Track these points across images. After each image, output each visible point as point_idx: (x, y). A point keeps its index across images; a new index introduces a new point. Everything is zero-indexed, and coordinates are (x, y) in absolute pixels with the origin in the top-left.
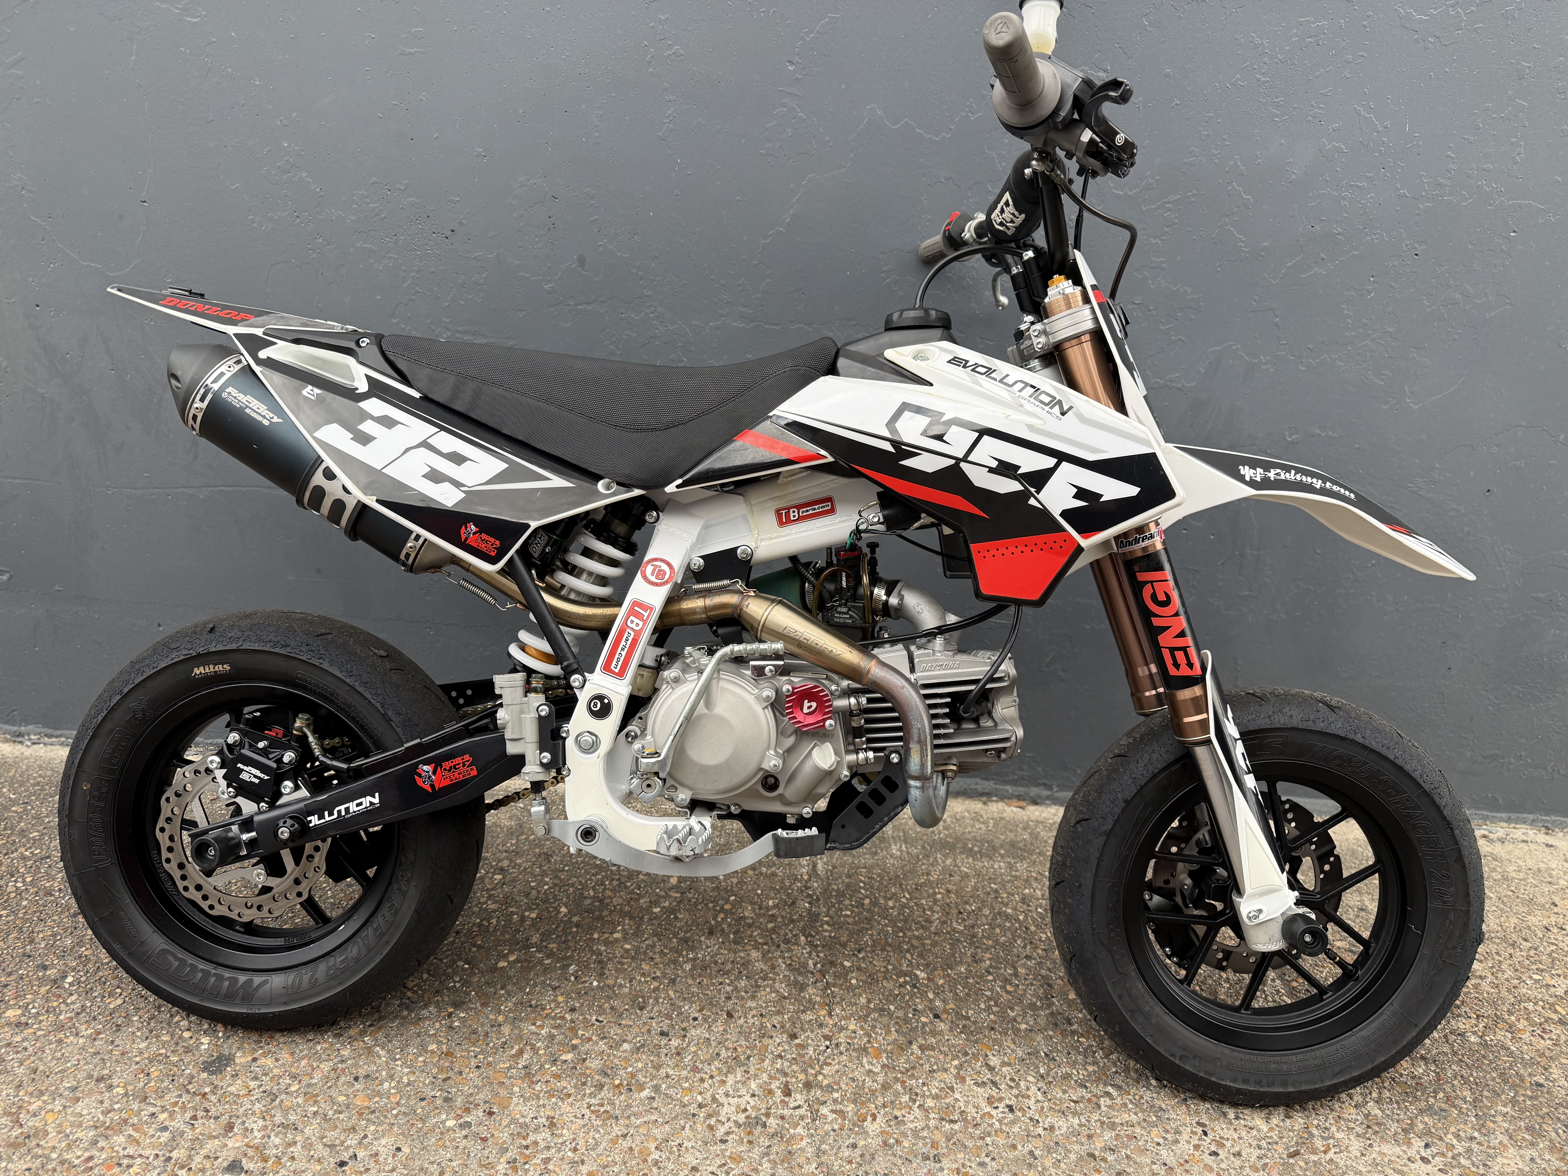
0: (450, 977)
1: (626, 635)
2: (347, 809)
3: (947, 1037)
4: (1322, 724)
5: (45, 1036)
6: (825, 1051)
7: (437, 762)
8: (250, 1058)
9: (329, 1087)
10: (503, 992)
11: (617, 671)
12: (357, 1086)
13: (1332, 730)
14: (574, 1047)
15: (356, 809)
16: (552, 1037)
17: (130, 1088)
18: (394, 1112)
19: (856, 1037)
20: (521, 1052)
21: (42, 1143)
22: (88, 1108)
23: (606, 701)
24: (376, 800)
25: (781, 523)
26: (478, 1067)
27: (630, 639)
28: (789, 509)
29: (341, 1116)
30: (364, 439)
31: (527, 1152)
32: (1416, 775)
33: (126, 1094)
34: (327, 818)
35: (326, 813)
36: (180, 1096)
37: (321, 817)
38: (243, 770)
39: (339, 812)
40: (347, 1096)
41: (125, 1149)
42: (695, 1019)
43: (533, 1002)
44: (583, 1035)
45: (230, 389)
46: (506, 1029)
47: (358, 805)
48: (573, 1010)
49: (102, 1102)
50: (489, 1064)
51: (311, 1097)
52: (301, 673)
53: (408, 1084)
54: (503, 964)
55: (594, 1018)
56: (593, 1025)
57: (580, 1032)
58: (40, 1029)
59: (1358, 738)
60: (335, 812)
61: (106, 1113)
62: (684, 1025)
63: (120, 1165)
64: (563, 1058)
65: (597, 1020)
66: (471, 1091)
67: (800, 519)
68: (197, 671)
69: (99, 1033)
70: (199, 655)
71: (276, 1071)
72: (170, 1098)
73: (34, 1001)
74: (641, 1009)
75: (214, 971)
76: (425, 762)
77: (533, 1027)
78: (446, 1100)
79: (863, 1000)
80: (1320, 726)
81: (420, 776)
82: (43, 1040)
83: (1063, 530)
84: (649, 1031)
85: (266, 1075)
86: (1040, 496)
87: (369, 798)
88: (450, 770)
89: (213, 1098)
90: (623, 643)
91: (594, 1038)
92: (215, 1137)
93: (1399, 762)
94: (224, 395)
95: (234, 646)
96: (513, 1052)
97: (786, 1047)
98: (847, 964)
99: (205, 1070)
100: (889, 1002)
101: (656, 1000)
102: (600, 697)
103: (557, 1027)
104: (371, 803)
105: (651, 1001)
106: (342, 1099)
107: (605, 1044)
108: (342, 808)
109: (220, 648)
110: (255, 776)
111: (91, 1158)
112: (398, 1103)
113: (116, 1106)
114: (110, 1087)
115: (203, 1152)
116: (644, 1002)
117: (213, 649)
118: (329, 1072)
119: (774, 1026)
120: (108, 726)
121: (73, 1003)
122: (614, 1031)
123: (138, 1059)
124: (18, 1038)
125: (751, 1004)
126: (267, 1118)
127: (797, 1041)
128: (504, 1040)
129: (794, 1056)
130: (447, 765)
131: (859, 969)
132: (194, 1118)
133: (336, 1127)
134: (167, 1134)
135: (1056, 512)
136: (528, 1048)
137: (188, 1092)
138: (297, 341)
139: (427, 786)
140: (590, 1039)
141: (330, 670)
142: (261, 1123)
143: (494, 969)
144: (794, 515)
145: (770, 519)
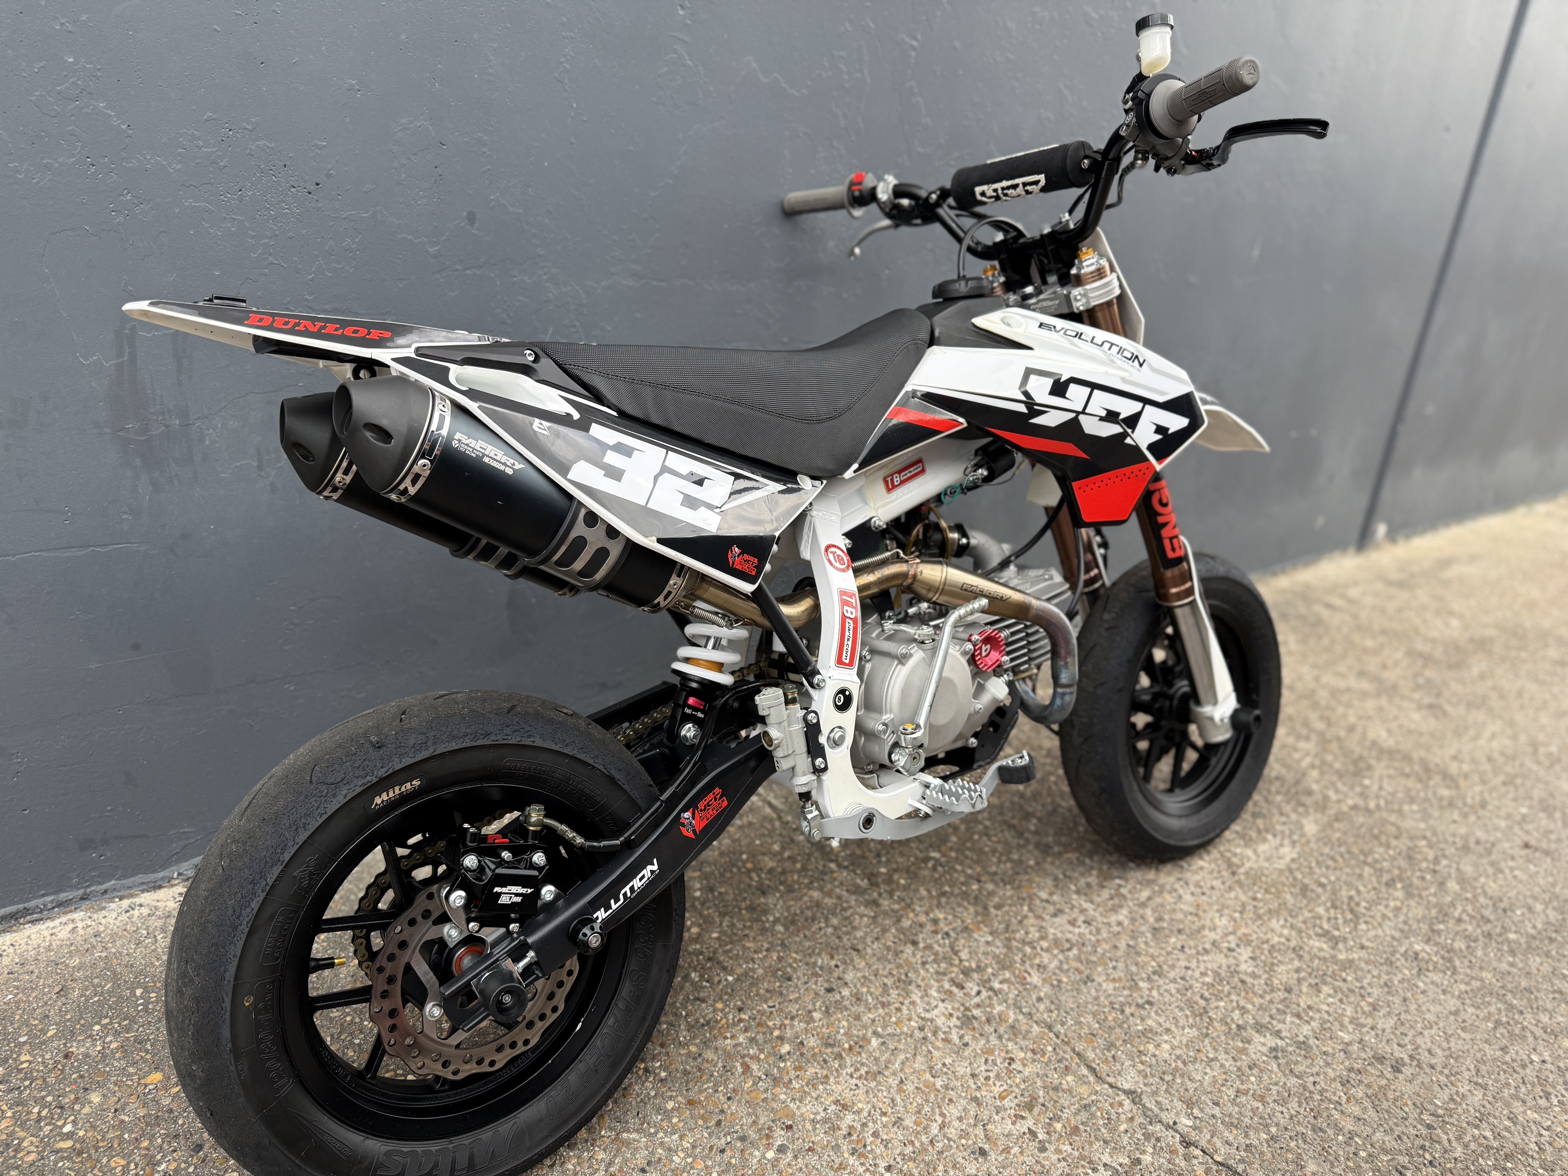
3: (1001, 893)
7: (694, 805)
10: (664, 1026)
14: (781, 1038)
15: (640, 884)
16: (752, 1040)
19: (951, 922)
20: (746, 1066)
23: (847, 693)
24: (655, 867)
25: (889, 490)
26: (730, 1098)
27: (851, 628)
28: (892, 475)
30: (616, 474)
34: (614, 907)
35: (612, 901)
37: (608, 907)
38: (501, 893)
39: (625, 894)
42: (837, 966)
43: (702, 1021)
44: (774, 1025)
45: (457, 435)
46: (710, 1055)
47: (641, 879)
48: (741, 1009)
50: (735, 1090)
52: (513, 760)
53: (694, 1146)
55: (765, 1006)
56: (771, 1013)
57: (770, 1024)
60: (621, 897)
62: (836, 975)
64: (784, 1051)
65: (770, 1007)
66: (750, 1121)
67: (902, 482)
68: (378, 800)
74: (789, 980)
76: (684, 810)
77: (729, 1041)
78: (743, 1139)
79: (924, 892)
81: (683, 826)
83: (1147, 460)
84: (817, 994)
87: (649, 868)
88: (704, 811)
90: (847, 633)
91: (786, 1022)
94: (455, 443)
95: (422, 756)
96: (740, 1070)
97: (920, 954)
101: (791, 967)
102: (842, 691)
103: (747, 1030)
104: (652, 872)
105: (788, 970)
107: (800, 1021)
108: (627, 889)
109: (408, 762)
116: (784, 973)
119: (894, 942)
120: (269, 910)
122: (793, 1008)
127: (921, 945)
128: (720, 1065)
129: (932, 957)
130: (701, 805)
135: (1144, 447)
136: (747, 1059)
138: (468, 362)
139: (690, 833)
140: (784, 1025)
144: (897, 480)
145: (882, 487)
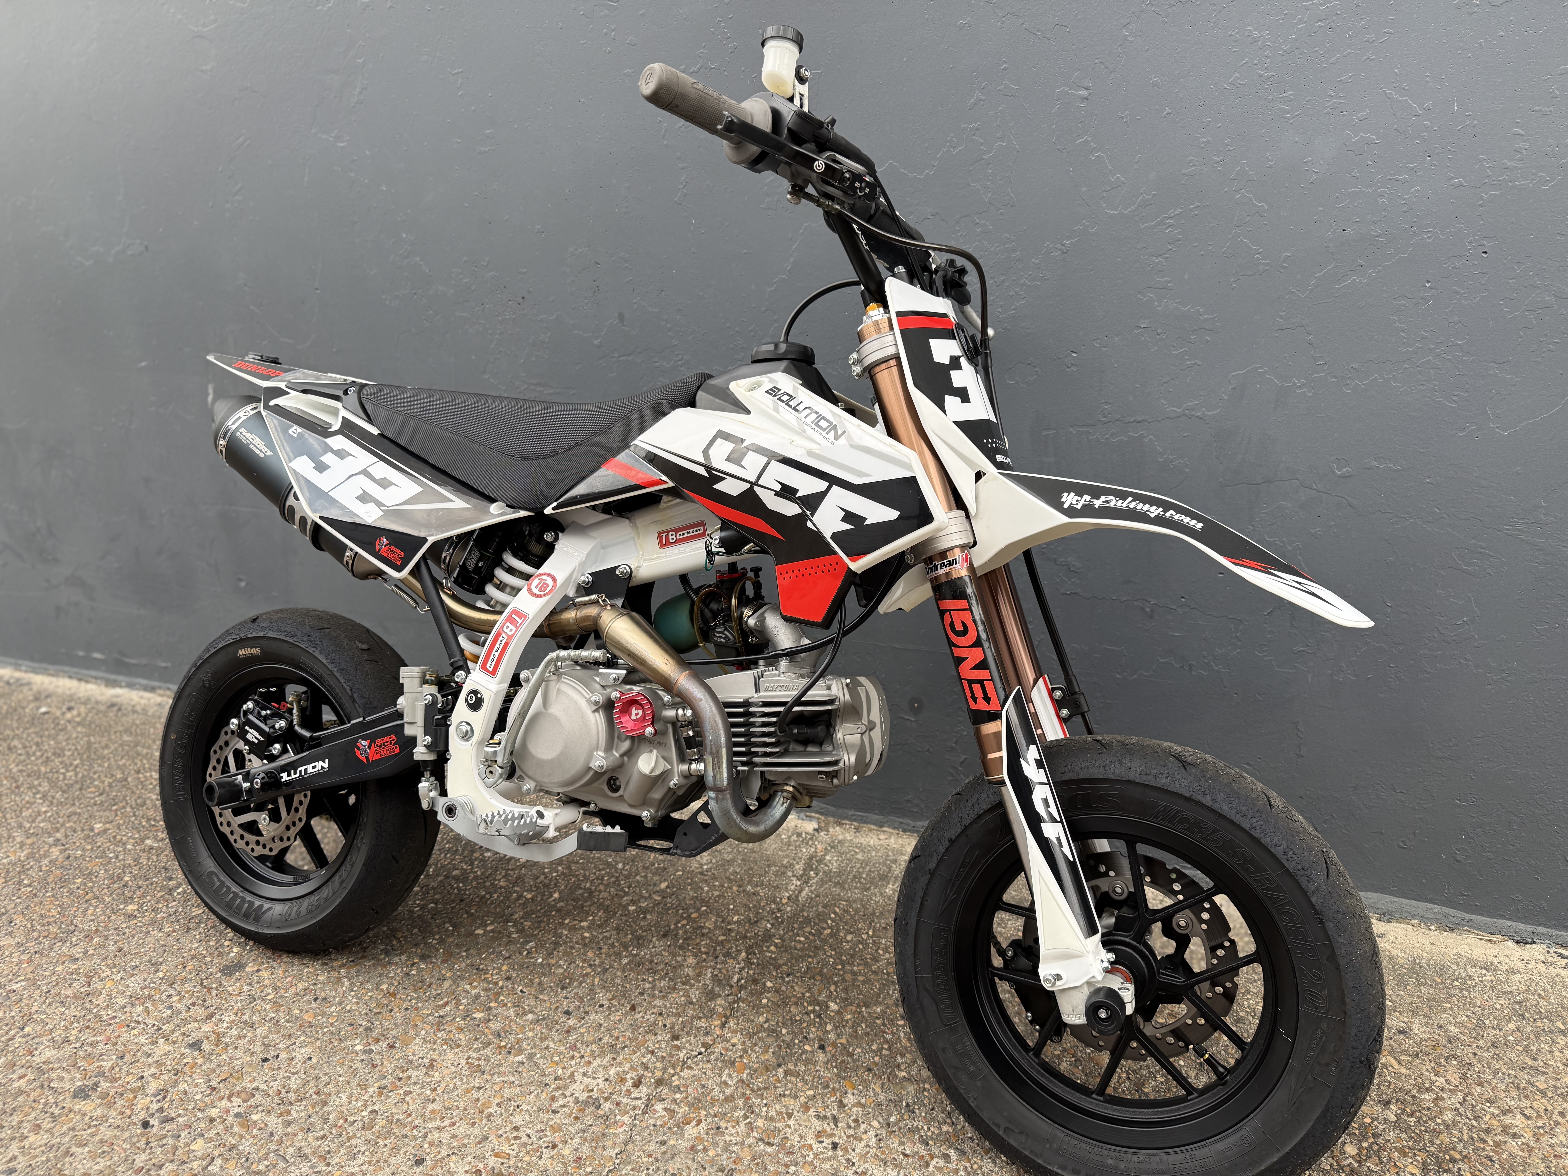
0: (433, 934)
1: (501, 638)
2: (306, 770)
3: (818, 1068)
4: (1164, 781)
5: (141, 927)
6: (696, 1056)
7: (372, 738)
8: (256, 969)
9: (294, 1002)
10: (464, 954)
11: (491, 670)
12: (314, 1005)
13: (1176, 787)
14: (489, 1009)
15: (312, 771)
16: (477, 997)
17: (168, 974)
18: (325, 1030)
19: (732, 1050)
20: (446, 1004)
21: (94, 1000)
22: (134, 984)
23: (479, 696)
24: (326, 765)
25: (662, 546)
26: (407, 1009)
27: (504, 642)
28: (668, 532)
29: (288, 1025)
30: (321, 467)
31: (398, 1083)
32: (1278, 851)
33: (163, 978)
34: (293, 776)
35: (293, 772)
36: (195, 987)
37: (289, 774)
38: (248, 732)
39: (301, 771)
40: (301, 1011)
41: (138, 1016)
42: (602, 1006)
43: (482, 967)
44: (503, 1000)
45: (242, 430)
46: (446, 984)
48: (508, 979)
49: (145, 980)
50: (417, 1009)
51: (277, 1005)
52: (303, 658)
53: (349, 1011)
54: (480, 931)
55: (520, 988)
56: (516, 994)
57: (502, 998)
58: (141, 922)
59: (1207, 800)
60: (298, 771)
61: (142, 989)
62: (589, 1009)
63: (128, 1026)
64: (475, 1015)
65: (521, 991)
66: (389, 1026)
67: (678, 541)
68: (241, 652)
69: (174, 931)
70: (241, 640)
71: (266, 982)
72: (188, 987)
73: (149, 901)
74: (562, 989)
75: (241, 894)
76: (364, 738)
77: (469, 987)
79: (762, 1019)
80: (1162, 782)
81: (359, 748)
82: (138, 929)
83: (834, 552)
84: (557, 1008)
85: (258, 983)
86: (813, 519)
87: (321, 763)
88: (380, 747)
89: (214, 993)
90: (497, 646)
91: (509, 1005)
92: (197, 1021)
93: (1257, 833)
94: (238, 434)
95: (261, 634)
97: (663, 1046)
98: (769, 984)
99: (221, 971)
100: (784, 1025)
101: (581, 983)
102: (475, 692)
103: (486, 990)
104: (323, 768)
105: (575, 984)
106: (296, 1012)
107: (515, 1011)
108: (303, 768)
109: (254, 635)
110: (256, 738)
111: (115, 1017)
112: (332, 1024)
113: (152, 985)
114: (157, 971)
115: (183, 1029)
116: (569, 984)
117: (249, 636)
118: (301, 990)
119: (665, 1026)
120: (188, 691)
121: (172, 907)
122: (528, 1003)
123: (185, 955)
124: (124, 926)
125: (658, 1003)
126: (239, 1015)
127: (676, 1043)
129: (664, 1054)
130: (379, 741)
131: (777, 991)
132: (193, 1004)
133: (279, 1032)
134: (169, 1012)
135: (828, 535)
136: (454, 1002)
137: (201, 984)
138: (305, 391)
139: (363, 758)
140: (505, 1005)
141: (319, 657)
142: (233, 1017)
143: (471, 934)
144: (672, 537)
145: (653, 541)
